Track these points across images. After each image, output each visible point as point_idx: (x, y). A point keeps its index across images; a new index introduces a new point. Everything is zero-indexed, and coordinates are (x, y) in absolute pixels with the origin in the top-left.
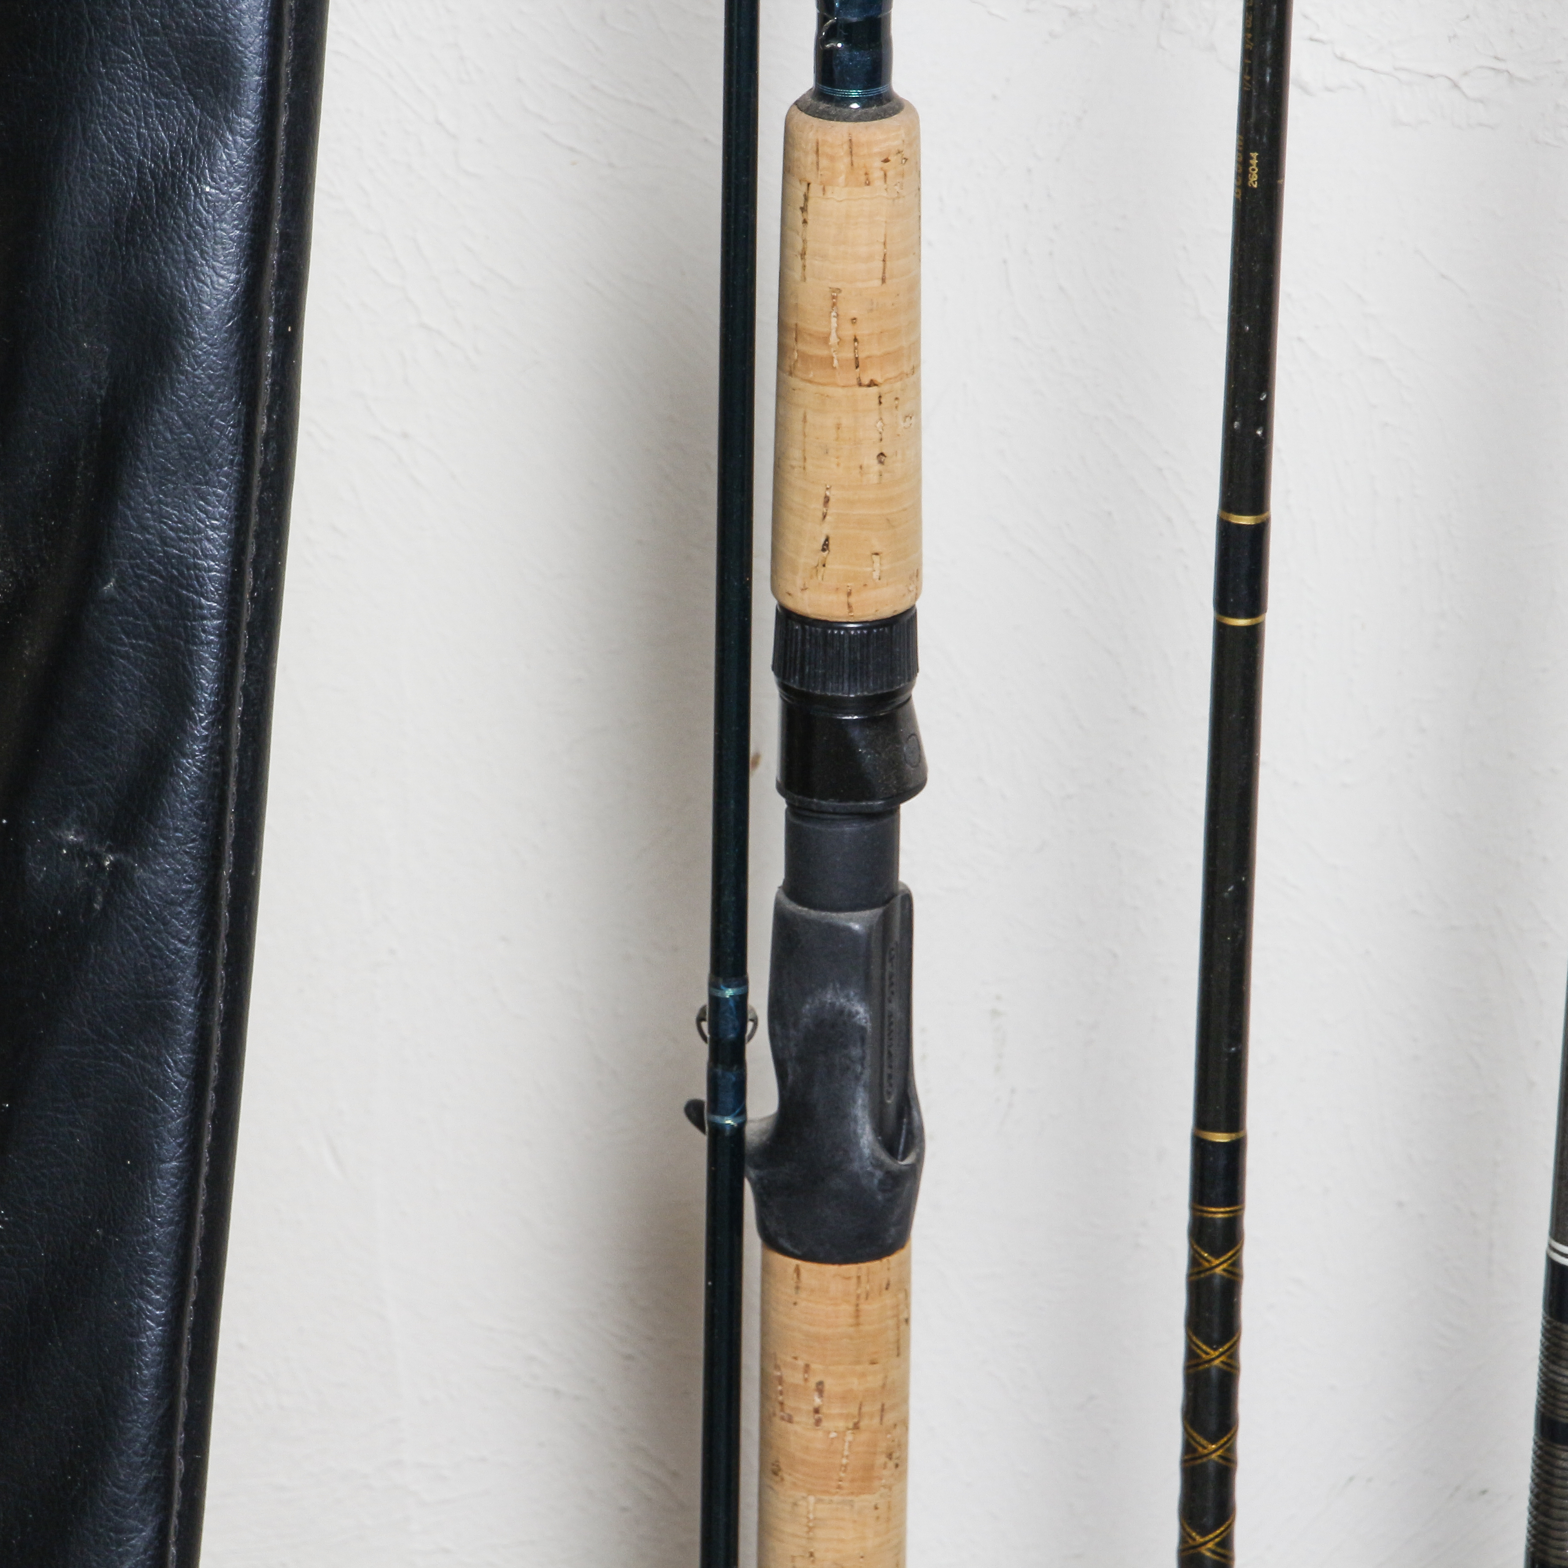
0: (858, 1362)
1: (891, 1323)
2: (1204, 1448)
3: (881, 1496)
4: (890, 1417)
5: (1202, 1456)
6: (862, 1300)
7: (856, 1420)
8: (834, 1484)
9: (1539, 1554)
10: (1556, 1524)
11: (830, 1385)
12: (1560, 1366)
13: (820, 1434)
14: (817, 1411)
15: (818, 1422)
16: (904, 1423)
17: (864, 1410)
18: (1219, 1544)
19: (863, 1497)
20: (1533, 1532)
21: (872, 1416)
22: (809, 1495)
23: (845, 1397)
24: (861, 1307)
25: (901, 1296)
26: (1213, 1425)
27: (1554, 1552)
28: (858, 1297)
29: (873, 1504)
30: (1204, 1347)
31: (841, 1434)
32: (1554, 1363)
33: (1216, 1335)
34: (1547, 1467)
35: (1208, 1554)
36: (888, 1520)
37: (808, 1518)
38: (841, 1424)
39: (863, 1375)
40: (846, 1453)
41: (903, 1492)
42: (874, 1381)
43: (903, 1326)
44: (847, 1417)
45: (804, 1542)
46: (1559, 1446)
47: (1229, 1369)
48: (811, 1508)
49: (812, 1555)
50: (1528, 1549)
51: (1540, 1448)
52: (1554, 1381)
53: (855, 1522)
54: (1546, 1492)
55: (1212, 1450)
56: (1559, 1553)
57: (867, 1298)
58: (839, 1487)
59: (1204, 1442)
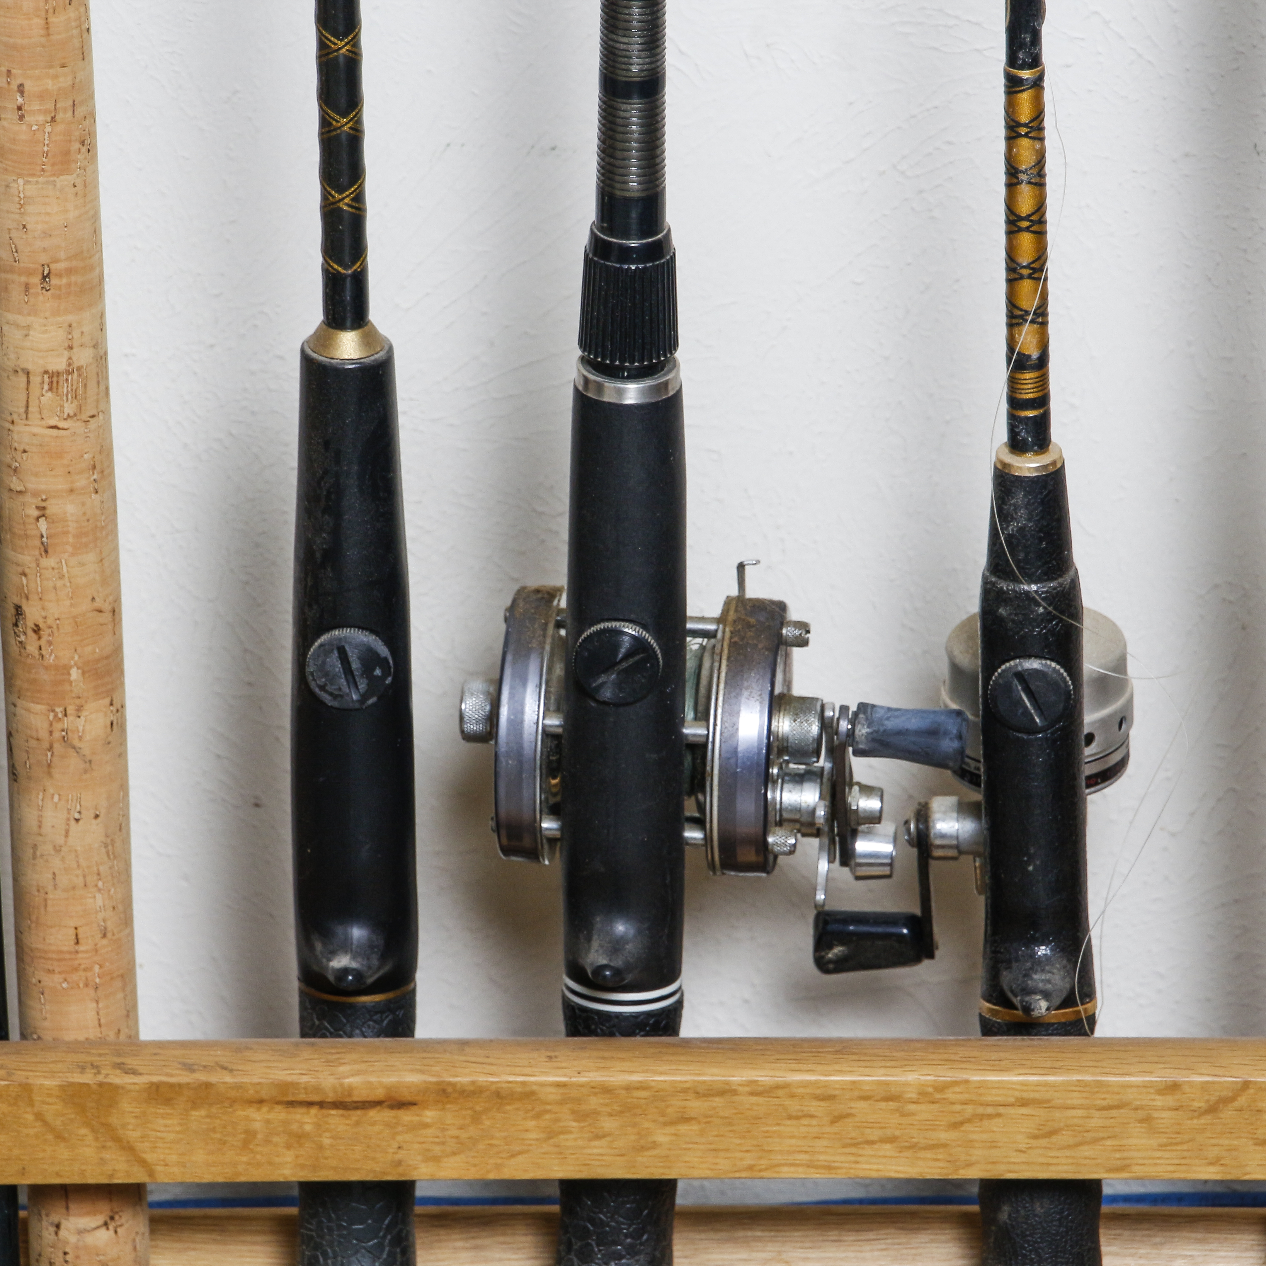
0: (51, 67)
1: (75, 32)
2: (337, 121)
3: (78, 176)
4: (81, 111)
5: (336, 129)
6: (50, 14)
7: (53, 115)
8: (38, 168)
9: (607, 189)
10: (620, 163)
11: (29, 86)
12: (617, 35)
13: (24, 127)
14: (20, 108)
15: (21, 118)
16: (91, 115)
17: (58, 106)
18: (353, 200)
19: (62, 178)
20: (602, 171)
21: (65, 110)
22: (18, 178)
23: (42, 96)
24: (50, 20)
25: (82, 9)
26: (343, 102)
27: (618, 186)
28: (47, 11)
29: (72, 183)
30: (333, 39)
31: (42, 126)
32: (612, 32)
33: (341, 29)
34: (610, 118)
35: (345, 208)
36: (85, 196)
37: (20, 197)
38: (41, 118)
39: (55, 77)
40: (46, 142)
41: (95, 172)
42: (65, 82)
43: (85, 35)
44: (46, 112)
45: (17, 217)
46: (619, 100)
47: (354, 56)
48: (21, 189)
49: (24, 227)
50: (598, 185)
51: (604, 102)
52: (613, 47)
53: (58, 198)
54: (611, 138)
55: (344, 124)
56: (624, 186)
57: (54, 13)
58: (43, 170)
59: (337, 117)
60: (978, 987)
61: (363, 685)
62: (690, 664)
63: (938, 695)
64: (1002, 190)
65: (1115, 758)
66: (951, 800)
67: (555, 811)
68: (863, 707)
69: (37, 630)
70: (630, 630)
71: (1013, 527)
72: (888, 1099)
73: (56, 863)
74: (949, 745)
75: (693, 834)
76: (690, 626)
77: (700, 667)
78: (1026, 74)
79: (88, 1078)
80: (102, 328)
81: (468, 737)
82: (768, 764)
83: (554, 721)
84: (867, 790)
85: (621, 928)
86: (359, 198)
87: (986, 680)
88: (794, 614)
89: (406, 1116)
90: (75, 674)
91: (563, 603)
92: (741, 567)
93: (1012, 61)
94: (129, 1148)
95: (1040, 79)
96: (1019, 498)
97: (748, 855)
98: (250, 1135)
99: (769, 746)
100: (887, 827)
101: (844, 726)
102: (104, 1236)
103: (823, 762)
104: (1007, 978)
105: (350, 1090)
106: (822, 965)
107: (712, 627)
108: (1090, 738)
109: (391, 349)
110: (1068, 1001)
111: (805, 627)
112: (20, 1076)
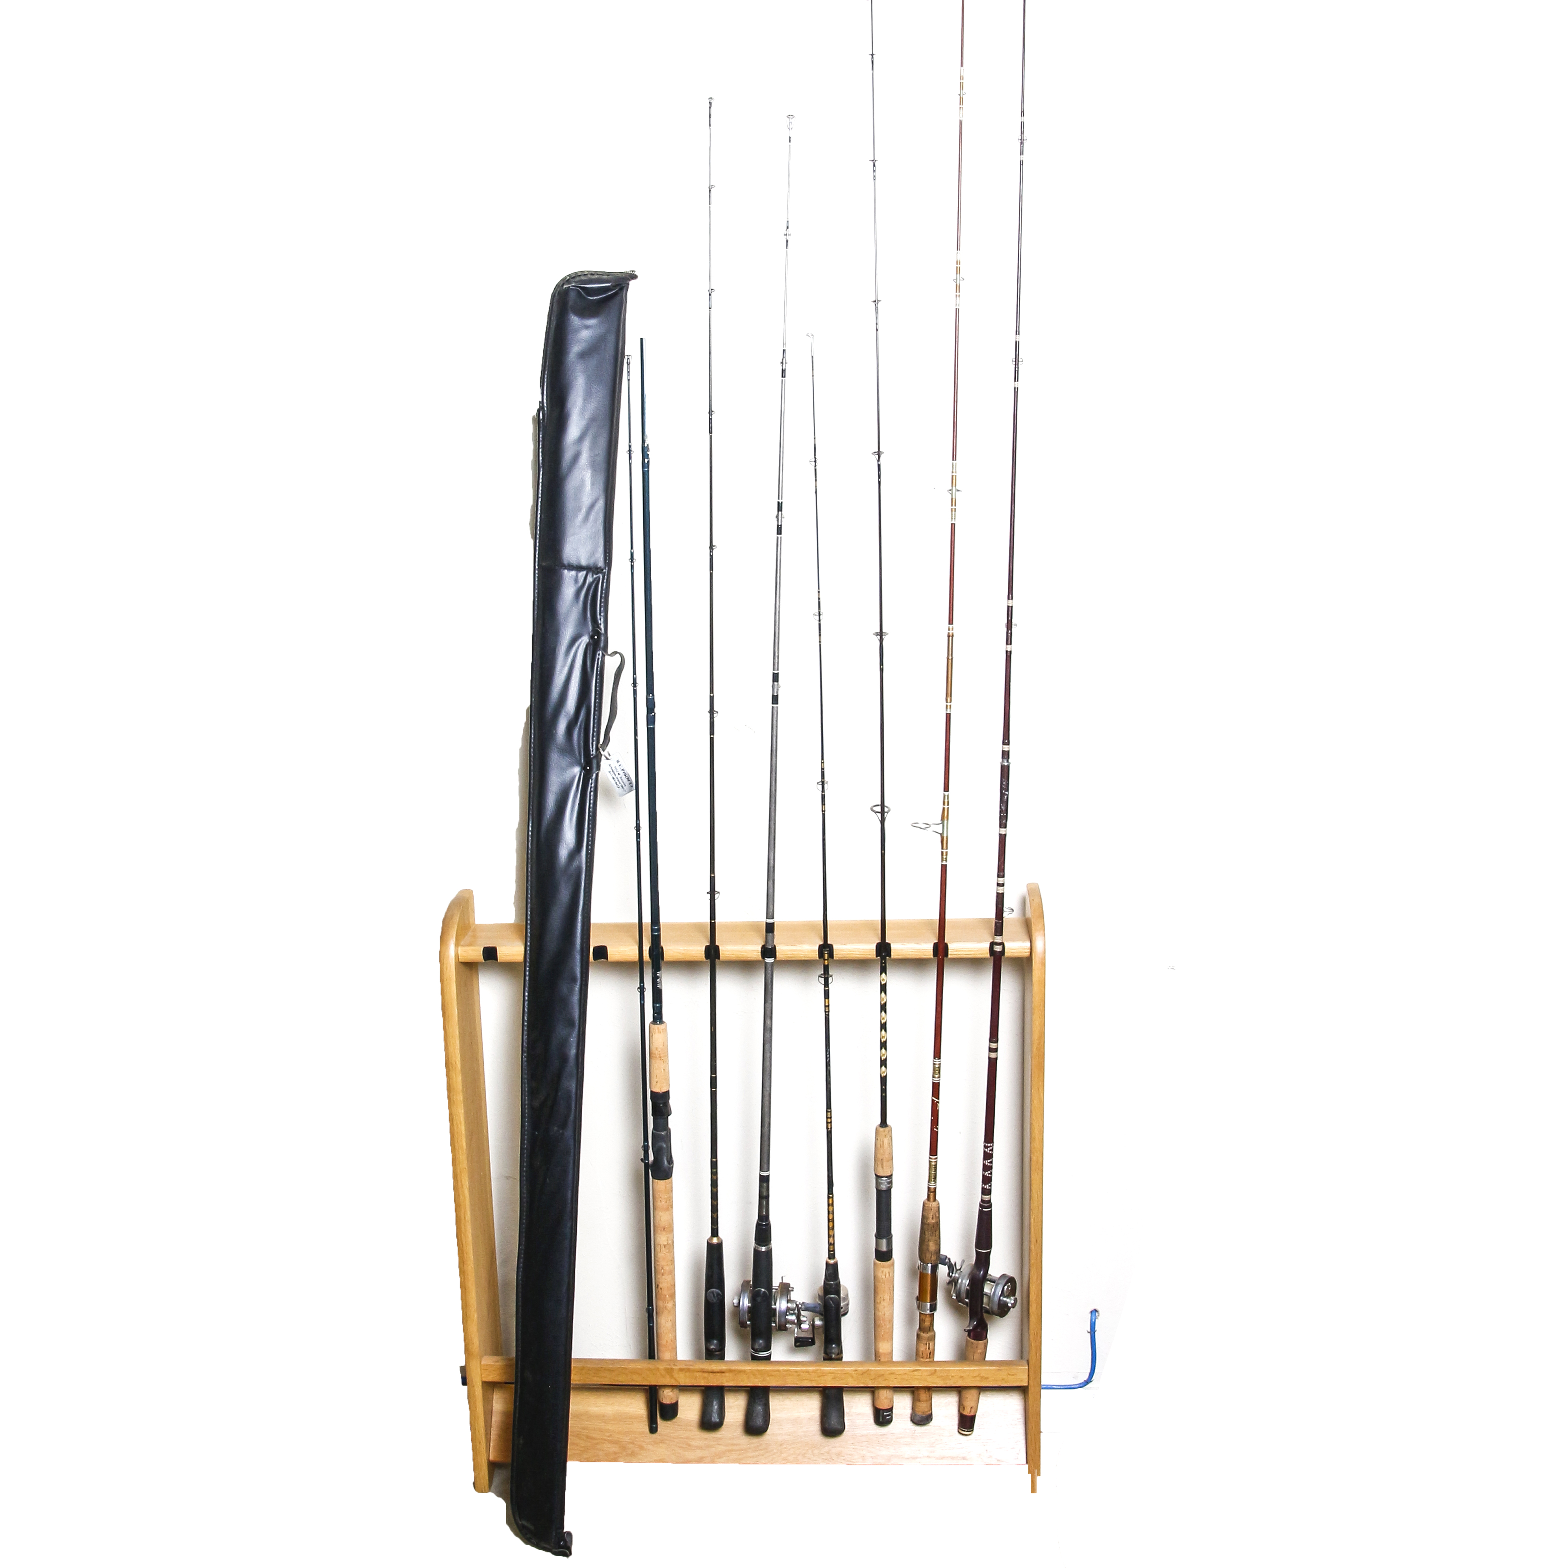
60: (823, 1352)
61: (717, 1298)
62: (773, 1294)
63: (816, 1300)
64: (827, 1215)
65: (846, 1311)
66: (818, 1318)
67: (749, 1320)
68: (803, 1303)
69: (661, 1289)
70: (763, 1290)
71: (829, 1272)
72: (807, 1372)
73: (664, 1329)
74: (818, 1309)
75: (773, 1325)
76: (773, 1288)
77: (775, 1295)
78: (831, 1196)
79: (669, 1367)
80: (673, 1237)
81: (735, 1306)
82: (787, 1312)
83: (750, 1305)
84: (804, 1316)
85: (761, 1341)
86: (717, 1215)
87: (824, 1298)
88: (791, 1286)
89: (723, 1374)
90: (667, 1296)
91: (751, 1283)
92: (782, 1278)
93: (828, 1194)
94: (675, 1380)
95: (833, 1196)
96: (830, 1267)
97: (783, 1328)
98: (696, 1377)
99: (787, 1309)
100: (807, 1322)
101: (800, 1306)
102: (671, 1393)
103: (796, 1311)
104: (828, 1351)
105: (713, 1370)
106: (796, 1346)
107: (777, 1288)
108: (842, 1308)
109: (722, 1241)
110: (838, 1354)
111: (793, 1288)
112: (658, 1366)
